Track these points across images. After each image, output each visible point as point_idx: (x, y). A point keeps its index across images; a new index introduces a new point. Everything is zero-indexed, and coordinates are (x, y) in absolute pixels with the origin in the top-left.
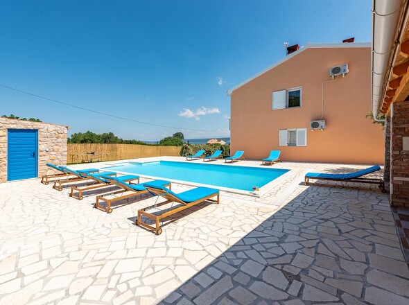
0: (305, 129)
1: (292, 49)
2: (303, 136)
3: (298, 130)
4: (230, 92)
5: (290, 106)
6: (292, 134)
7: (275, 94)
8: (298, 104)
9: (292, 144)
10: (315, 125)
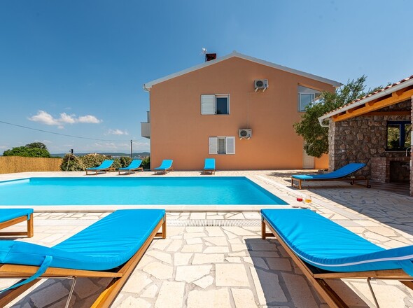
0: (234, 138)
1: (210, 57)
2: (232, 144)
3: (228, 138)
4: (149, 86)
5: (218, 112)
6: (221, 142)
7: (204, 98)
8: (226, 112)
9: (222, 151)
10: (244, 134)
